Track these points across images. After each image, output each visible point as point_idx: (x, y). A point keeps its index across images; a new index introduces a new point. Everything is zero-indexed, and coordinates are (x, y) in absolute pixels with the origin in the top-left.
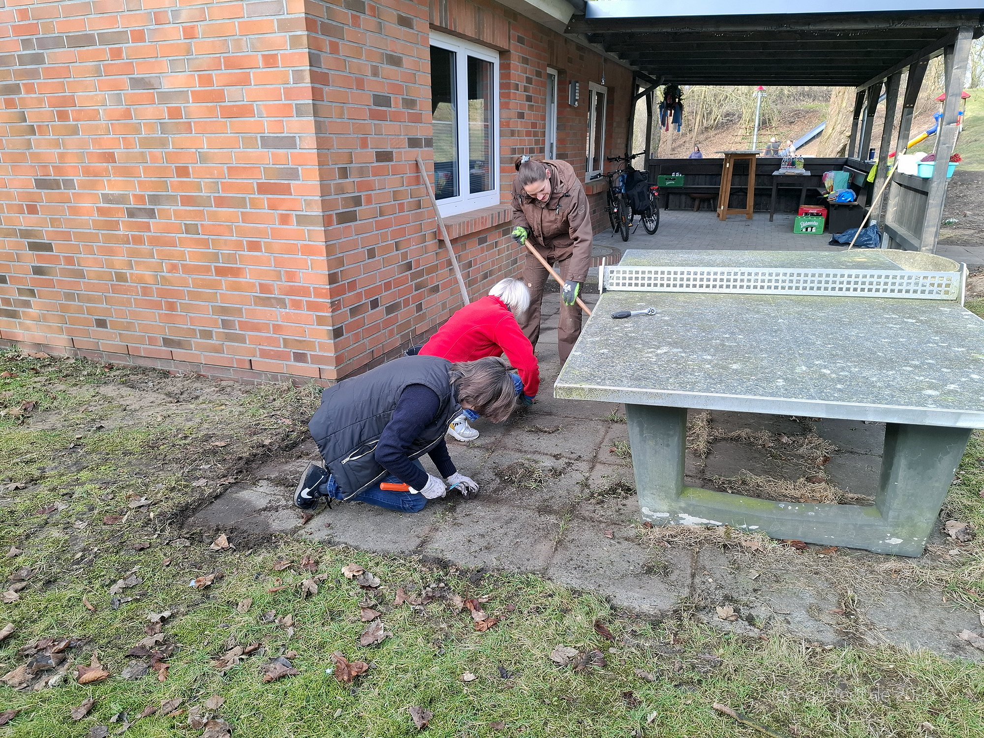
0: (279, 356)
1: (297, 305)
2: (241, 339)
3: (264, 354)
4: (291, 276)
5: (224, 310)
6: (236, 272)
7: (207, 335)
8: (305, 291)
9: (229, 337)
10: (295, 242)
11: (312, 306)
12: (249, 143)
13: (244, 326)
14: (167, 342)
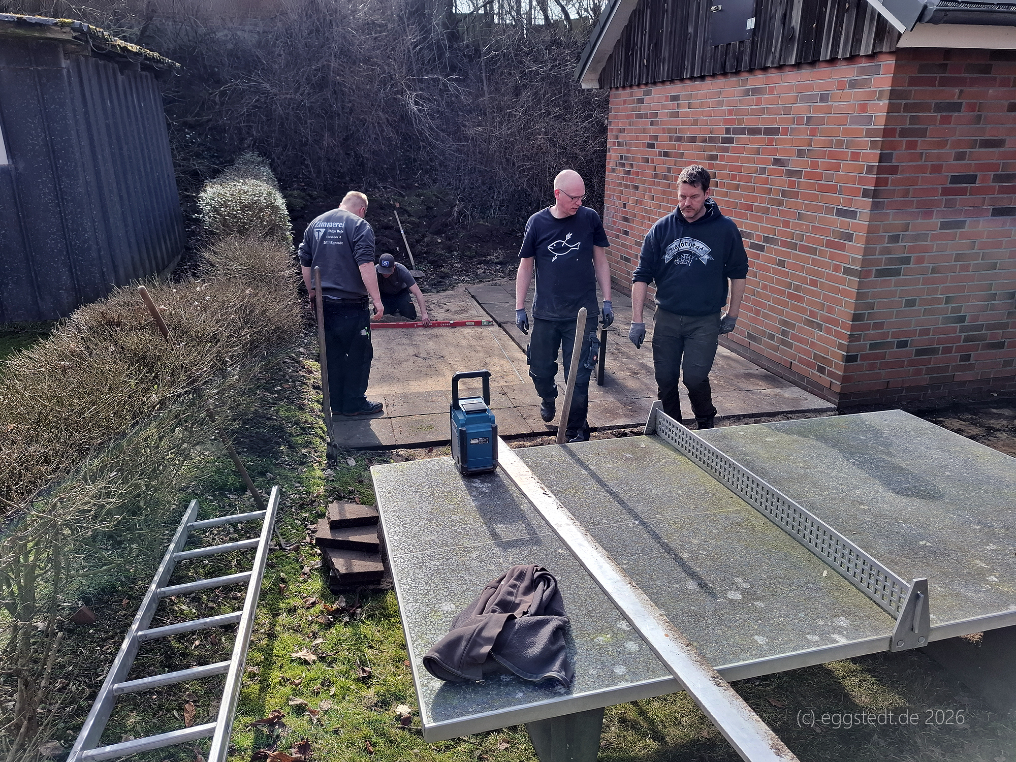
0: (809, 364)
1: (829, 331)
2: (790, 346)
3: (801, 361)
4: (830, 310)
5: (785, 323)
6: (800, 299)
7: (772, 337)
8: (835, 322)
9: (784, 343)
10: (839, 286)
11: (838, 335)
12: (829, 211)
13: (794, 337)
14: (750, 336)
